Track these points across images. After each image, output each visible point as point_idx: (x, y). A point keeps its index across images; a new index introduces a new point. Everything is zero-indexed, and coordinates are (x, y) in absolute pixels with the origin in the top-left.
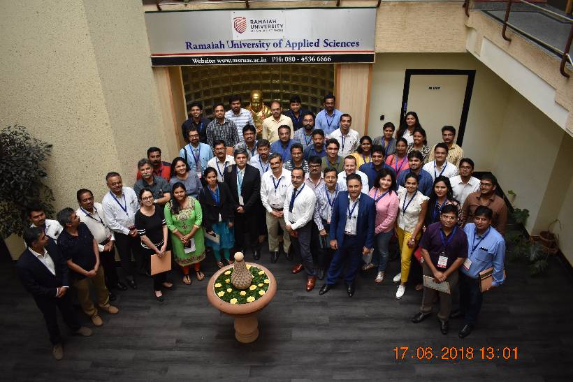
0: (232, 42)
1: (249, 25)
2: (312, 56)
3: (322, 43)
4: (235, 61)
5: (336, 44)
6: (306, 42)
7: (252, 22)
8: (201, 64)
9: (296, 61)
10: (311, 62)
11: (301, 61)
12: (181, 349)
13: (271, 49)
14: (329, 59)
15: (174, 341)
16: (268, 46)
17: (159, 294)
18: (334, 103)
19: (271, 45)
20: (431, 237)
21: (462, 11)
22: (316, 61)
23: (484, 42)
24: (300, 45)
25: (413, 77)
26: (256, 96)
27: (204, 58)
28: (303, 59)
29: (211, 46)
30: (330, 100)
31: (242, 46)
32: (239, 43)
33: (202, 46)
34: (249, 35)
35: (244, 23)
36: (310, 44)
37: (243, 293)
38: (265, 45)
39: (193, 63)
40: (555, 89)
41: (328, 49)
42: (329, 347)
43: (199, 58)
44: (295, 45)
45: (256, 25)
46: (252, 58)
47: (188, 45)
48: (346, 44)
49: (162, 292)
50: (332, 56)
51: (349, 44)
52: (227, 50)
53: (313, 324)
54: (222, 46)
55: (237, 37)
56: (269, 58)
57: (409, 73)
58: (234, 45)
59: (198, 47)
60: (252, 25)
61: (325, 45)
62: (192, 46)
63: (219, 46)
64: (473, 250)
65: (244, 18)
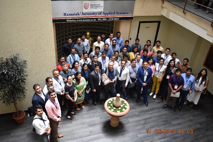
0: (83, 13)
1: (90, 6)
2: (112, 18)
3: (116, 13)
4: (84, 20)
5: (121, 14)
6: (110, 12)
7: (91, 5)
8: (70, 22)
10: (112, 20)
11: (108, 20)
12: (93, 135)
13: (97, 15)
15: (89, 132)
16: (96, 14)
17: (69, 117)
18: (120, 35)
19: (97, 14)
20: (173, 79)
21: (161, 2)
22: (114, 20)
23: (171, 13)
24: (107, 14)
25: (141, 24)
26: (88, 33)
27: (71, 19)
28: (109, 19)
29: (74, 14)
30: (119, 34)
32: (85, 13)
34: (90, 10)
35: (88, 5)
36: (111, 14)
37: (120, 108)
38: (95, 14)
39: (67, 21)
40: (207, 30)
41: (118, 15)
42: (143, 122)
43: (70, 19)
45: (92, 6)
46: (91, 19)
47: (65, 14)
49: (70, 116)
50: (119, 18)
51: (125, 13)
52: (80, 16)
53: (134, 115)
54: (79, 14)
55: (85, 11)
56: (97, 19)
57: (140, 22)
58: (83, 14)
59: (69, 15)
60: (91, 6)
61: (117, 14)
62: (66, 15)
63: (77, 15)
64: (187, 82)
65: (88, 4)
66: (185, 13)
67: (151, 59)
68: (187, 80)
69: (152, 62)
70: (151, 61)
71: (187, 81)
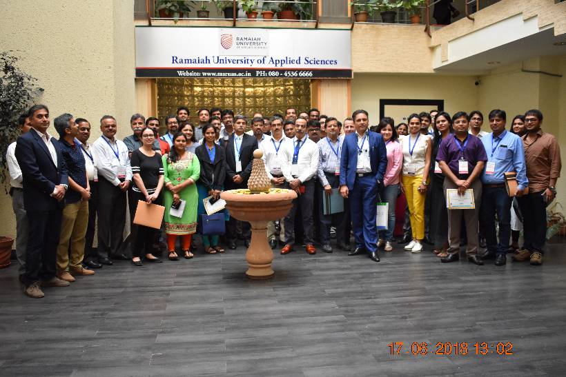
0: (218, 57)
1: (235, 41)
2: (294, 71)
3: (303, 61)
4: (220, 74)
5: (316, 62)
6: (288, 60)
7: (238, 38)
8: (186, 76)
9: (279, 76)
10: (294, 76)
11: (284, 76)
13: (255, 65)
14: (310, 74)
16: (252, 63)
19: (255, 62)
21: (425, 35)
22: (298, 76)
23: (449, 46)
24: (282, 62)
25: (387, 107)
27: (190, 71)
28: (286, 74)
29: (197, 62)
31: (227, 61)
32: (224, 59)
33: (188, 61)
35: (231, 39)
36: (291, 62)
38: (249, 61)
39: (177, 75)
41: (309, 65)
43: (185, 70)
44: (277, 62)
45: (241, 41)
46: (237, 72)
47: (174, 60)
48: (325, 62)
50: (313, 72)
51: (328, 62)
52: (212, 65)
54: (208, 61)
55: (223, 53)
56: (253, 72)
57: (382, 103)
58: (219, 61)
59: (184, 61)
60: (238, 41)
61: (306, 62)
62: (178, 61)
63: (205, 61)
64: (493, 151)
65: (231, 35)
66: (473, 20)
67: (385, 125)
68: (494, 146)
69: (391, 132)
70: (387, 132)
71: (495, 148)
